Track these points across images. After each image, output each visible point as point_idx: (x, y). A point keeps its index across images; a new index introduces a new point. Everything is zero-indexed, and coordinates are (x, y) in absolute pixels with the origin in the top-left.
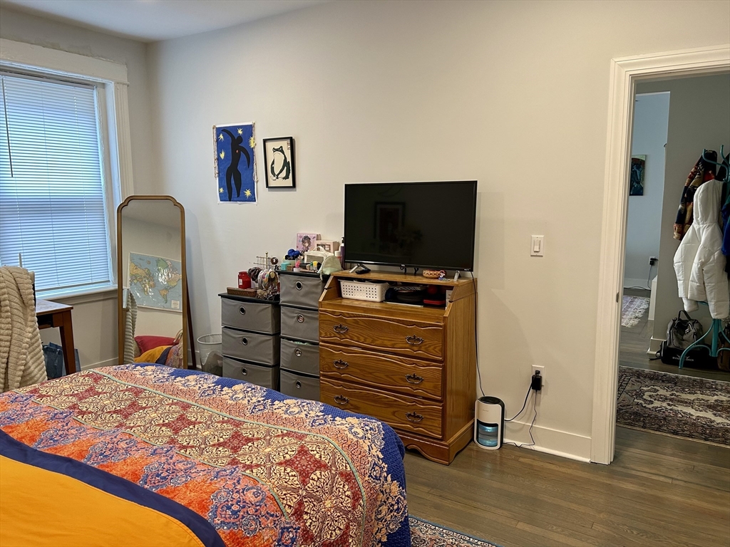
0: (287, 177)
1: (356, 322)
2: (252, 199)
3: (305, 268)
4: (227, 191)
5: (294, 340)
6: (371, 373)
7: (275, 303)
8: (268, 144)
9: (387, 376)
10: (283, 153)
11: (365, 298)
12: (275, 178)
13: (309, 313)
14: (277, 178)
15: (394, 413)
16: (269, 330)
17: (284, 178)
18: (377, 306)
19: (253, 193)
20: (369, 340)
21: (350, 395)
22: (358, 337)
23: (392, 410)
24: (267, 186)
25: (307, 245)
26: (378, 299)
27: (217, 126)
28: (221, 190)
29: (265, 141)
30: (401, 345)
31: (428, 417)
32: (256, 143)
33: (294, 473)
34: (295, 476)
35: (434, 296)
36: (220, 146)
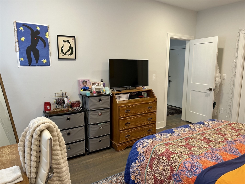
0: (71, 54)
3: (100, 93)
4: (27, 60)
5: (97, 124)
6: (138, 123)
7: (84, 110)
8: (59, 38)
9: (143, 121)
10: (69, 43)
12: (63, 54)
13: (104, 111)
14: (65, 54)
16: (83, 124)
17: (69, 55)
19: (48, 61)
20: (137, 112)
21: (131, 133)
22: (133, 112)
23: (144, 132)
24: (59, 58)
27: (17, 22)
28: (22, 59)
29: (58, 36)
31: (153, 129)
32: (51, 37)
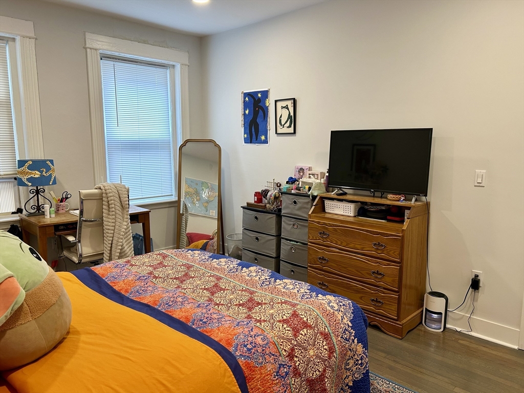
0: (290, 126)
1: (335, 230)
2: (266, 142)
3: (300, 190)
4: (249, 136)
5: (290, 240)
6: (345, 268)
7: (278, 213)
8: (278, 103)
9: (357, 270)
10: (288, 110)
11: (342, 213)
12: (282, 127)
13: (301, 222)
14: (283, 127)
15: (361, 298)
16: (274, 232)
17: (288, 127)
18: (352, 219)
19: (266, 138)
20: (344, 244)
21: (329, 282)
22: (336, 241)
23: (360, 295)
24: (276, 133)
25: (302, 174)
26: (352, 215)
27: (245, 92)
28: (246, 136)
29: (276, 101)
30: (368, 249)
31: (387, 302)
32: (270, 103)
33: (289, 329)
34: (289, 330)
35: (396, 214)
36: (246, 105)
